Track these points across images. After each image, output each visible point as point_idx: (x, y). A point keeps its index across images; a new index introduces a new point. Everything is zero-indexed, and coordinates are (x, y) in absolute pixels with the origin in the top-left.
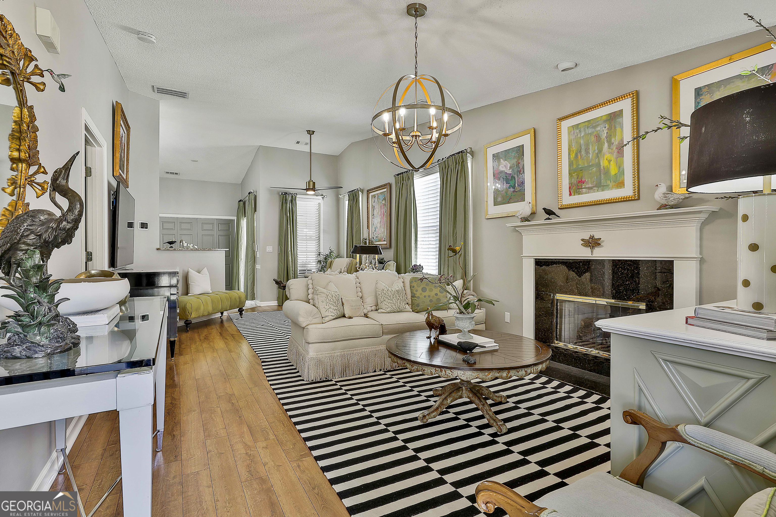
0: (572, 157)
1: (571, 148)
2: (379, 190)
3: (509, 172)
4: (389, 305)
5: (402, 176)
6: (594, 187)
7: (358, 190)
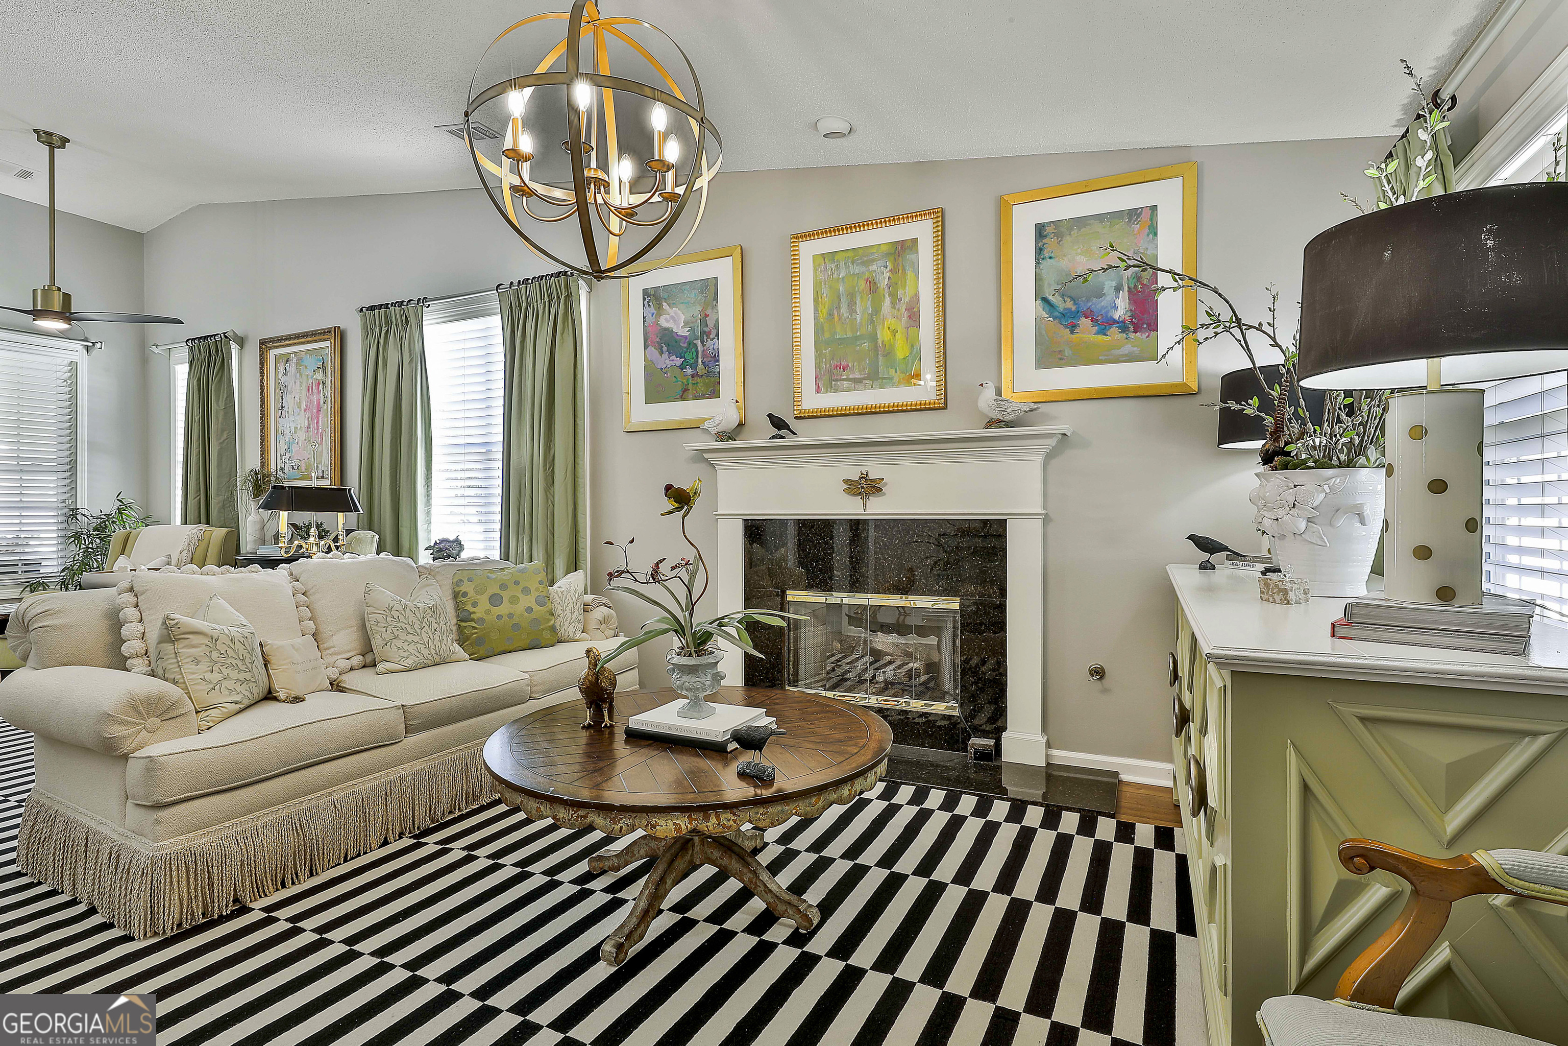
0: (821, 315)
1: (820, 298)
2: (303, 343)
3: (684, 332)
4: (411, 648)
5: (386, 313)
6: (864, 379)
7: (226, 337)
